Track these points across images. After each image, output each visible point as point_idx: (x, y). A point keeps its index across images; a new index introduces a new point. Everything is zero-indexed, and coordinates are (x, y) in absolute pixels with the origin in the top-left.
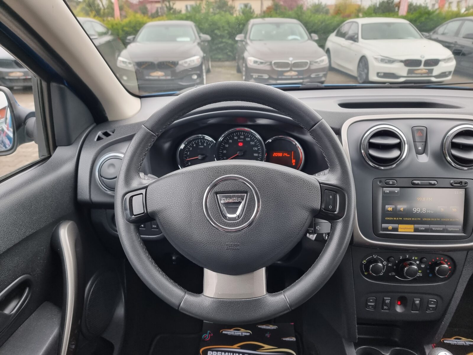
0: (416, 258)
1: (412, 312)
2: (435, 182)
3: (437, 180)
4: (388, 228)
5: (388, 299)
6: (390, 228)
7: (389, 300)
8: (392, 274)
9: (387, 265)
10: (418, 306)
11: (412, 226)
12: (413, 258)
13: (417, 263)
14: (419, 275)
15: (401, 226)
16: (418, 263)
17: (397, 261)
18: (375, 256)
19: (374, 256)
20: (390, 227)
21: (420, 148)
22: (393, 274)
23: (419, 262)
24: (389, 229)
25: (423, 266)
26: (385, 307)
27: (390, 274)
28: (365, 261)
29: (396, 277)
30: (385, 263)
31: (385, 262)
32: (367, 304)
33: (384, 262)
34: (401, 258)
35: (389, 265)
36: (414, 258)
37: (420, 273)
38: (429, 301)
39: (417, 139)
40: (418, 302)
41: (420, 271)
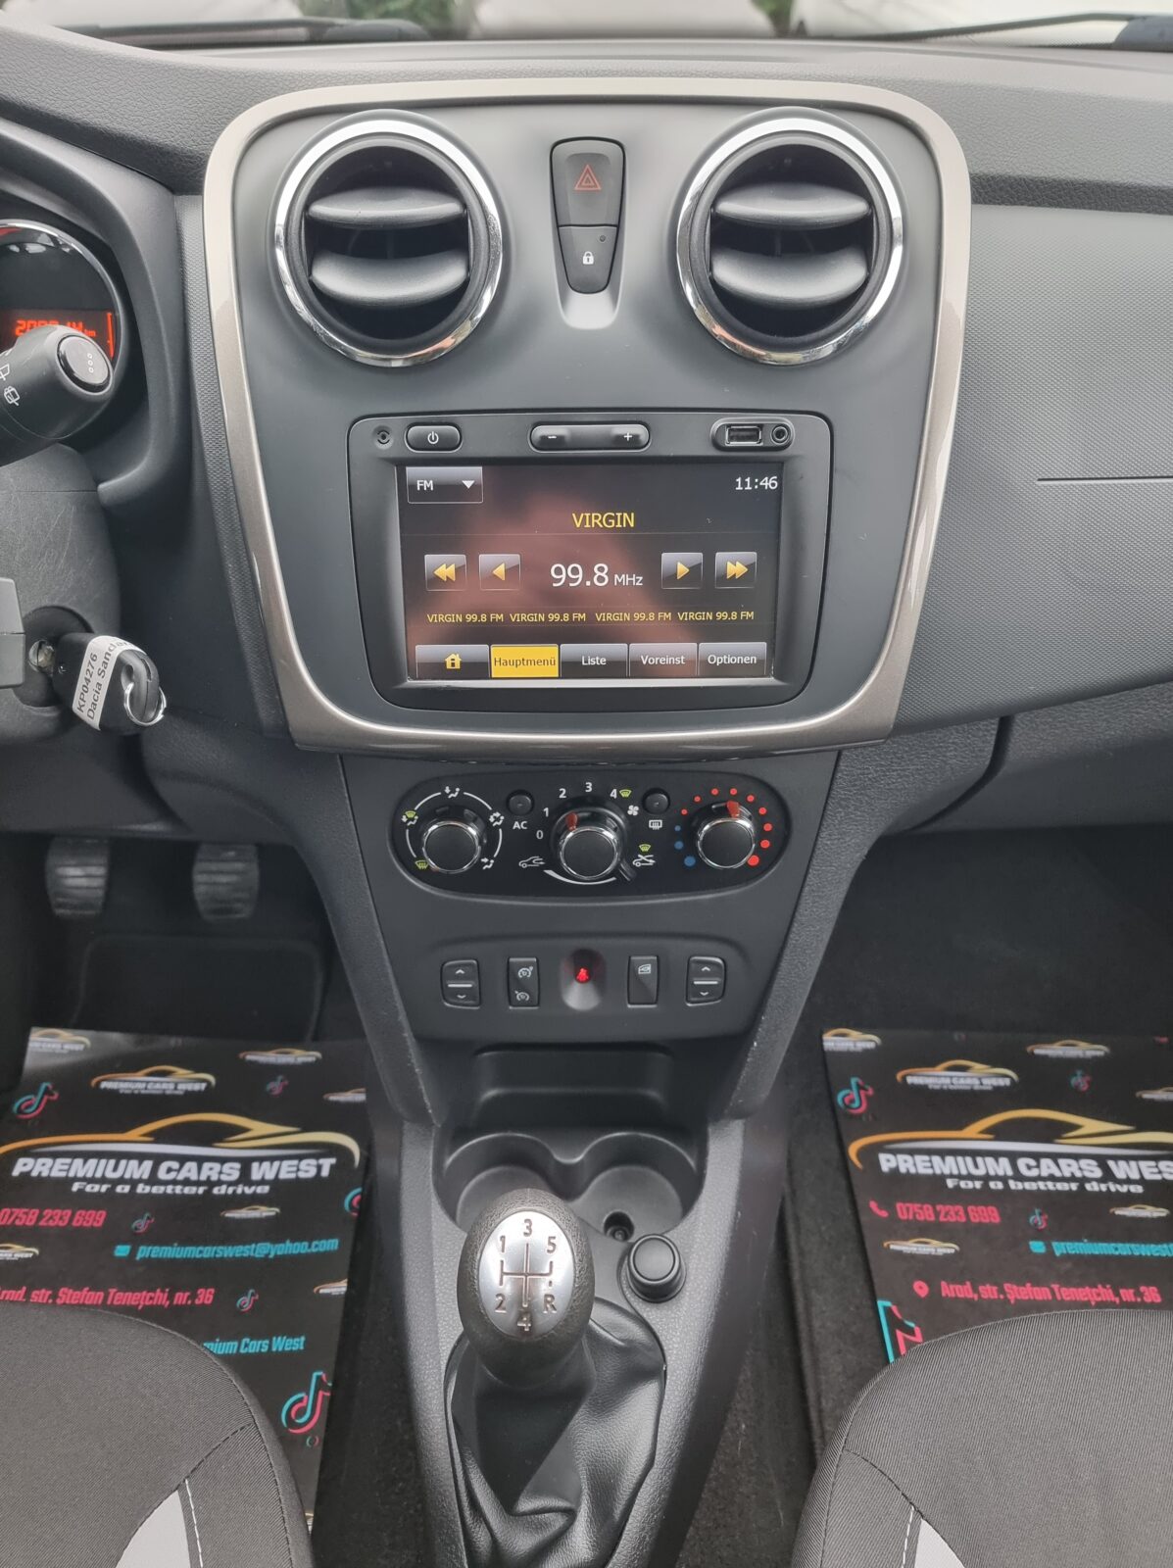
0: (626, 793)
1: (629, 1006)
2: (639, 430)
3: (643, 420)
4: (445, 663)
5: (527, 965)
6: (453, 665)
7: (531, 968)
8: (530, 862)
9: (507, 826)
10: (653, 986)
11: (550, 652)
12: (614, 794)
13: (630, 813)
14: (643, 861)
15: (499, 652)
16: (635, 814)
17: (546, 810)
18: (453, 791)
19: (447, 790)
20: (453, 656)
21: (588, 260)
22: (537, 861)
23: (637, 808)
24: (449, 666)
25: (656, 825)
26: (520, 996)
27: (523, 864)
28: (411, 814)
29: (550, 873)
30: (497, 819)
31: (497, 815)
32: (443, 986)
33: (491, 813)
34: (562, 796)
35: (517, 825)
36: (615, 791)
37: (644, 854)
38: (693, 965)
39: (574, 211)
40: (649, 968)
41: (645, 848)
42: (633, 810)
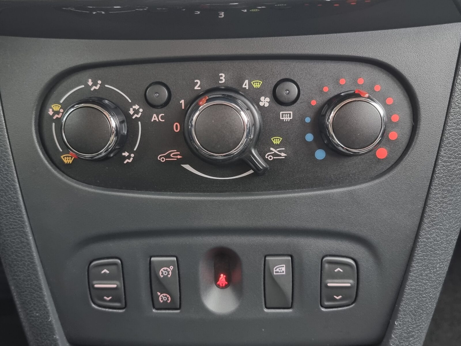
1: (266, 310)
5: (167, 264)
7: (172, 268)
8: (168, 156)
9: (145, 118)
10: (288, 288)
12: (246, 85)
13: (261, 104)
14: (275, 155)
16: (267, 105)
17: (182, 102)
18: (95, 84)
19: (90, 83)
22: (175, 154)
23: (268, 99)
26: (162, 297)
28: (56, 107)
29: (187, 167)
30: (136, 112)
31: (136, 107)
32: (91, 287)
33: (131, 105)
34: (196, 88)
35: (154, 118)
36: (247, 82)
37: (276, 146)
38: (326, 266)
40: (284, 269)
41: (276, 141)
42: (265, 101)
